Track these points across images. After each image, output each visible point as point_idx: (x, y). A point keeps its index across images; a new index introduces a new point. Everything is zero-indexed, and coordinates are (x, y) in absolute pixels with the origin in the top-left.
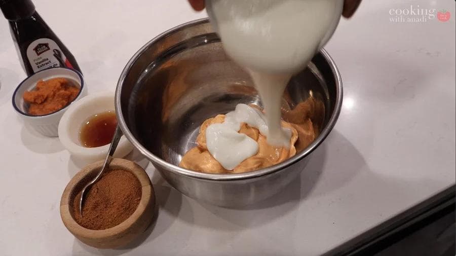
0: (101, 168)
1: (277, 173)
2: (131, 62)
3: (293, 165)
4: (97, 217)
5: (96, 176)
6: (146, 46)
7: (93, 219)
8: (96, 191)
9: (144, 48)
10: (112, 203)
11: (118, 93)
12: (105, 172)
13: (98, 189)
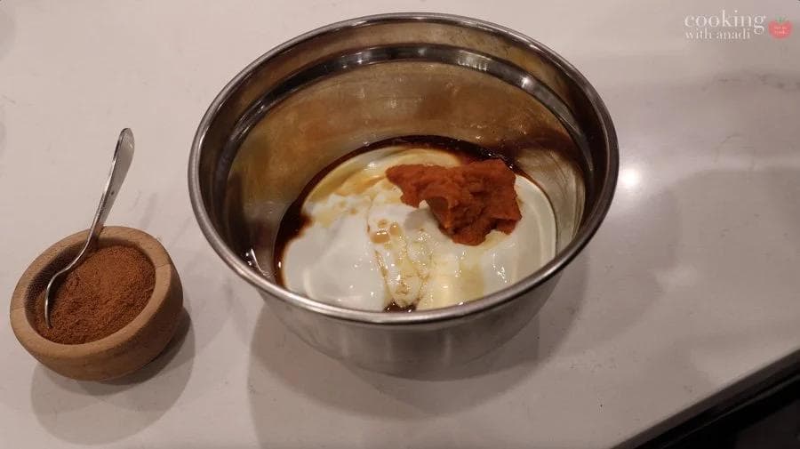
0: (84, 244)
1: (495, 310)
2: (218, 101)
3: (525, 296)
4: (78, 324)
5: (73, 260)
6: (247, 71)
7: (71, 328)
8: (75, 283)
9: (242, 75)
10: (104, 301)
11: (194, 160)
12: (89, 251)
13: (78, 279)
